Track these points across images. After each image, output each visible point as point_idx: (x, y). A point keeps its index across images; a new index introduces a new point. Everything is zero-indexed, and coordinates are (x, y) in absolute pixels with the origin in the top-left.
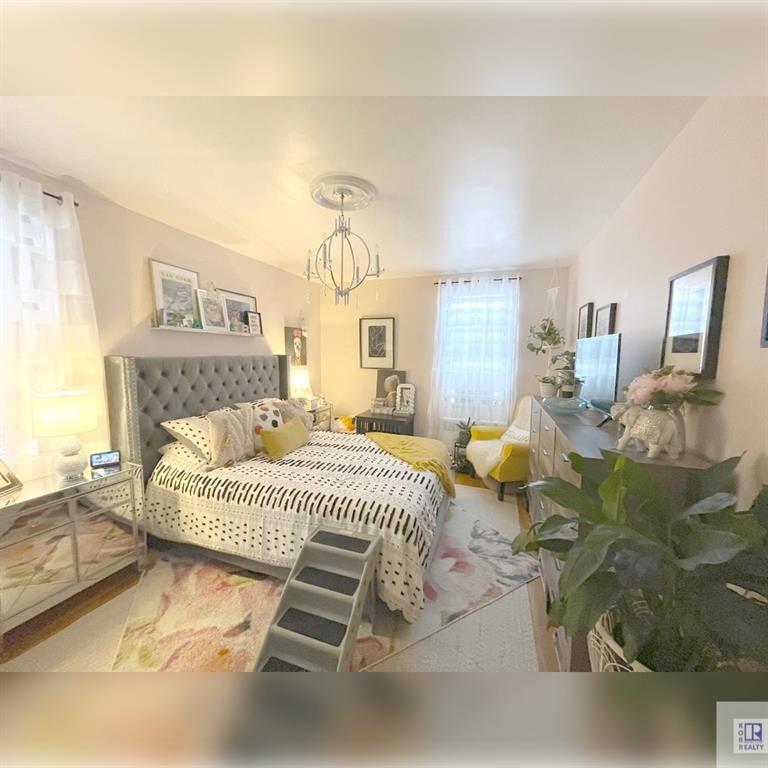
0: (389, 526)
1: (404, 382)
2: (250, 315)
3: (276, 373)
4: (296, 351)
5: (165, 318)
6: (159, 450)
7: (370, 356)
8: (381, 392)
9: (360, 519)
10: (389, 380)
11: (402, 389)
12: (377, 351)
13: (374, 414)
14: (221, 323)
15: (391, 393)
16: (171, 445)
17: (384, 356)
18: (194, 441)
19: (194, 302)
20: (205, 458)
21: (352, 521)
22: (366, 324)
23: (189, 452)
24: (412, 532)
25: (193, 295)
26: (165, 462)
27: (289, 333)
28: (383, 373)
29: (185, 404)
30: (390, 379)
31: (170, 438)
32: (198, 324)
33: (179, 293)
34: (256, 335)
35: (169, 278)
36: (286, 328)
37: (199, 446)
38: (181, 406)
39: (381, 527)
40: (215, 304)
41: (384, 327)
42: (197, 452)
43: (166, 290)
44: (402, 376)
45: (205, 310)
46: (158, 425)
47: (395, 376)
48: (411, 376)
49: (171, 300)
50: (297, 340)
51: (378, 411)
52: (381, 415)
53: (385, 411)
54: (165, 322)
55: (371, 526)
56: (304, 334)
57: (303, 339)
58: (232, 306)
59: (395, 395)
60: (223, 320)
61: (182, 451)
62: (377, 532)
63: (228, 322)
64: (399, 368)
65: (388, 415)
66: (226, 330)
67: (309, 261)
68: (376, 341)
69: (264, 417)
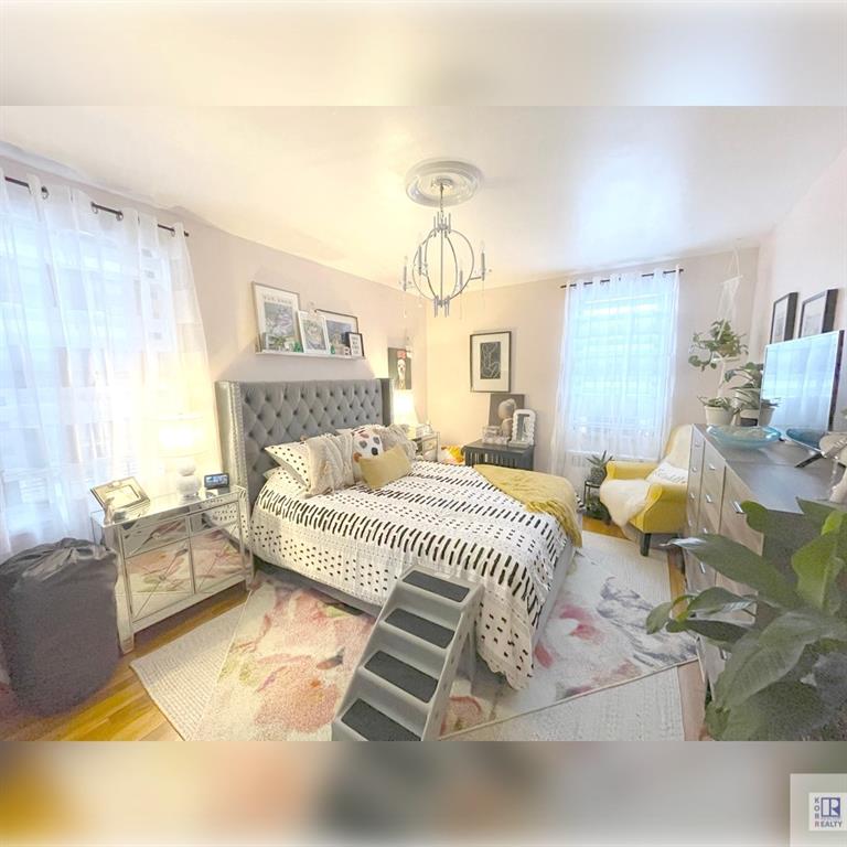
0: (492, 574)
1: (522, 407)
2: (351, 335)
3: (379, 398)
4: (400, 374)
5: (268, 342)
6: (264, 475)
7: (482, 377)
8: (495, 419)
9: (459, 562)
10: (504, 405)
11: (519, 415)
12: (489, 371)
13: (486, 444)
14: (322, 346)
15: (506, 420)
16: (275, 470)
17: (498, 377)
18: (295, 466)
19: (295, 325)
20: (303, 483)
21: (450, 563)
22: (478, 341)
23: (291, 478)
24: (520, 584)
25: (294, 318)
26: (269, 486)
27: (393, 355)
28: (497, 397)
29: (287, 430)
30: (506, 403)
31: (274, 464)
32: (299, 348)
33: (280, 317)
34: (358, 358)
35: (271, 302)
36: (389, 350)
37: (299, 472)
38: (284, 430)
39: (483, 574)
40: (316, 326)
41: (499, 343)
42: (297, 478)
43: (268, 314)
44: (520, 401)
45: (306, 332)
46: (263, 450)
47: (512, 401)
48: (529, 401)
49: (273, 323)
50: (401, 362)
51: (490, 441)
52: (494, 445)
53: (499, 441)
54: (267, 346)
55: (471, 571)
56: (409, 355)
57: (408, 361)
58: (333, 327)
59: (511, 423)
60: (323, 342)
61: (284, 477)
62: (478, 579)
63: (328, 345)
64: (516, 391)
65: (502, 446)
66: (327, 353)
67: (405, 269)
68: (490, 361)
69: (364, 445)
